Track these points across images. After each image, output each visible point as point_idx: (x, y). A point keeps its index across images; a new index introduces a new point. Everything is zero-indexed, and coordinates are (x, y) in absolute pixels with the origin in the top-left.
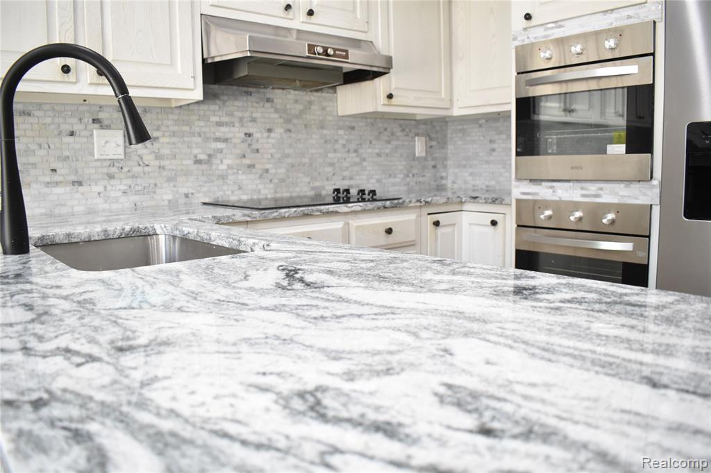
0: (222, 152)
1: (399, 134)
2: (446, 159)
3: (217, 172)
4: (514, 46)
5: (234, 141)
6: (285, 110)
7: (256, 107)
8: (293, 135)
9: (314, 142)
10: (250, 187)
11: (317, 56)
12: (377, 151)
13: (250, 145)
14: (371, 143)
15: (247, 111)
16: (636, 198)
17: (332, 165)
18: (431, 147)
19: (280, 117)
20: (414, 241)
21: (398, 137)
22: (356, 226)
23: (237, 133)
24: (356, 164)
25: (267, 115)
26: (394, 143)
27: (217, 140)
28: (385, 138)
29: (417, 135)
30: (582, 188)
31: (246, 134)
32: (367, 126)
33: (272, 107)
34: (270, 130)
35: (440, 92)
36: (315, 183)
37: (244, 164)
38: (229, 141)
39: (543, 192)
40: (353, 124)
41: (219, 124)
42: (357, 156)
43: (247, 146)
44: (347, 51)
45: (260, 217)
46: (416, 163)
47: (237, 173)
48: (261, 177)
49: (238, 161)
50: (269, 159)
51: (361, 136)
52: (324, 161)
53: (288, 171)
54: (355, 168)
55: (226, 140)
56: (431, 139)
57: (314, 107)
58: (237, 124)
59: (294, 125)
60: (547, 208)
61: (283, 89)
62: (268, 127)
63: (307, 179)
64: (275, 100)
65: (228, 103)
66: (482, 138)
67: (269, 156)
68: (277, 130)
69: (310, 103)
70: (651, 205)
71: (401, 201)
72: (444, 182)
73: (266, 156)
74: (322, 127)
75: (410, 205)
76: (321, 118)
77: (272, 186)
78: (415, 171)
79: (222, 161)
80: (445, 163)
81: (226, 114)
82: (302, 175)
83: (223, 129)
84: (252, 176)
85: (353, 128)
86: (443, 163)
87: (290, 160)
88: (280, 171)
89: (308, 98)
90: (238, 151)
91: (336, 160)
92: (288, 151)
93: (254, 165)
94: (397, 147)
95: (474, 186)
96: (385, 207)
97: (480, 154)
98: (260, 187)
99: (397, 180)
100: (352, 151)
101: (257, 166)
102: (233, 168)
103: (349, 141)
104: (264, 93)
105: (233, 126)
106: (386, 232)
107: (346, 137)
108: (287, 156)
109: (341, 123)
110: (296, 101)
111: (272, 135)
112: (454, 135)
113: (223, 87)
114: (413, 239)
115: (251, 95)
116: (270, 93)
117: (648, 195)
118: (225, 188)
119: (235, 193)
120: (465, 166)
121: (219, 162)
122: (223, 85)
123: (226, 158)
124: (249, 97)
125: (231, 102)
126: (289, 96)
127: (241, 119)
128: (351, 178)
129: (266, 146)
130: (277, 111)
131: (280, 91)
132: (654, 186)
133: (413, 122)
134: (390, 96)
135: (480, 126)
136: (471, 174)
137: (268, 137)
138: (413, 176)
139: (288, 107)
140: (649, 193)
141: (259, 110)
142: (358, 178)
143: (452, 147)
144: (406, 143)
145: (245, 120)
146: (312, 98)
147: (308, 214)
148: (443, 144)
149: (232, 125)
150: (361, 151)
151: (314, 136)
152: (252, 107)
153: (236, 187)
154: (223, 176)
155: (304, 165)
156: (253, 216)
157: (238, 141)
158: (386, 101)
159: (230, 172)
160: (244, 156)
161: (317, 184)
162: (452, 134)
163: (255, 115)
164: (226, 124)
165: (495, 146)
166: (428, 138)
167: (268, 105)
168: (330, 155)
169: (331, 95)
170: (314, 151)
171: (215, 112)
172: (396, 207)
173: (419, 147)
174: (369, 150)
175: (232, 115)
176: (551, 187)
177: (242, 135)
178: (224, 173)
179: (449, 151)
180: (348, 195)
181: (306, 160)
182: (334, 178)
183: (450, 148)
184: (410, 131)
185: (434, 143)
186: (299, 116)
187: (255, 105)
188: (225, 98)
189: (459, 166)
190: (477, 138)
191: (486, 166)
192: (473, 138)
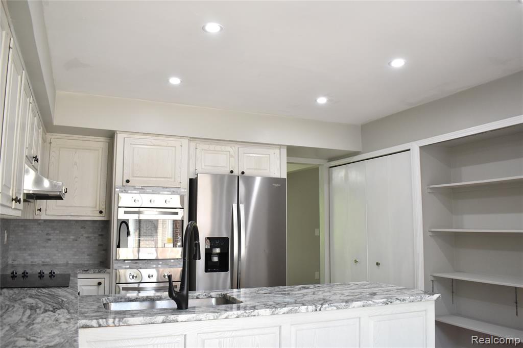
66: (40, 232)
97: (39, 242)
120: (25, 250)
136: (30, 255)
162: (15, 228)
165: (50, 237)
176: (136, 263)
189: (19, 249)
190: (36, 232)
191: (44, 250)
192: (33, 232)
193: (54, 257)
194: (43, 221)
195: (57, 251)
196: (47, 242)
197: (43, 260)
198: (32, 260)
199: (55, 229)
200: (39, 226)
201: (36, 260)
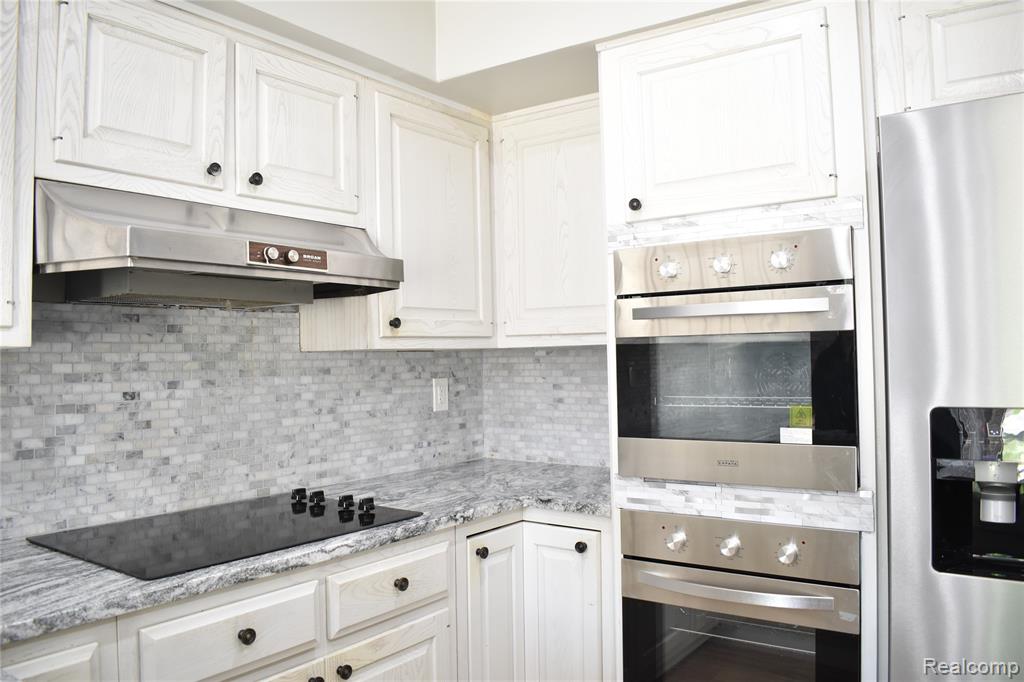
0: (74, 433)
1: (406, 376)
2: (480, 412)
3: (64, 472)
4: (611, 251)
5: (101, 408)
6: (204, 347)
7: (148, 343)
8: (218, 391)
9: (258, 400)
10: (132, 495)
11: (268, 264)
12: (368, 407)
13: (133, 415)
14: (358, 394)
15: (129, 350)
16: (833, 520)
17: (289, 438)
18: (458, 393)
19: (194, 359)
20: (446, 591)
21: (403, 381)
22: (341, 586)
23: (107, 394)
24: (331, 434)
25: (167, 357)
26: (398, 391)
27: (66, 409)
28: (383, 384)
29: (435, 375)
30: (738, 498)
31: (125, 394)
32: (351, 365)
33: (179, 341)
34: (173, 385)
35: (475, 312)
36: (257, 474)
37: (119, 453)
38: (92, 409)
39: (669, 500)
40: (329, 364)
41: (72, 378)
42: (334, 420)
43: (126, 416)
44: (323, 254)
45: (143, 604)
46: (434, 422)
47: (106, 471)
48: (154, 473)
49: (109, 448)
50: (171, 438)
51: (340, 384)
52: (276, 433)
53: (206, 457)
54: (331, 441)
55: (84, 409)
56: (457, 381)
57: (257, 339)
58: (107, 377)
59: (221, 372)
60: (676, 529)
61: (201, 308)
62: (170, 378)
63: (244, 469)
64: (186, 329)
65: (90, 338)
66: (540, 380)
67: (171, 432)
68: (188, 384)
69: (252, 331)
70: (860, 532)
71: (420, 521)
72: (478, 449)
73: (164, 433)
74: (273, 373)
75: (438, 528)
76: (270, 357)
77: (175, 488)
78: (432, 437)
79: (74, 450)
80: (480, 417)
81: (86, 357)
82: (232, 463)
83: (79, 388)
84: (136, 474)
85: (327, 371)
86: (476, 418)
87: (212, 438)
88: (190, 459)
89: (246, 323)
90: (109, 428)
91: (296, 430)
92: (206, 421)
93: (141, 452)
94: (402, 399)
95: (528, 457)
96: (394, 540)
97: (539, 407)
98: (151, 492)
99: (403, 454)
100: (324, 411)
101: (146, 454)
102: (97, 461)
103: (320, 394)
104: (164, 317)
105: (101, 381)
106: (396, 585)
107: (314, 388)
108: (207, 429)
109: (306, 364)
110: (225, 329)
111: (178, 393)
112: (493, 374)
113: (82, 307)
114: (444, 589)
115: (138, 321)
116: (175, 316)
117: (854, 516)
118: (80, 501)
119: (101, 509)
120: (512, 425)
121: (69, 451)
122: (81, 303)
123: (83, 443)
124: (135, 326)
125: (98, 336)
126: (212, 321)
127: (117, 367)
128: (324, 460)
129: (165, 414)
130: (187, 348)
131: (196, 312)
132: (863, 501)
133: (429, 355)
134: (395, 323)
135: (538, 360)
136: (523, 438)
137: (169, 397)
138: (429, 444)
139: (210, 339)
140: (855, 511)
141: (153, 347)
142: (335, 457)
143: (491, 392)
144: (418, 390)
145: (123, 369)
146: (255, 322)
147: (246, 580)
148: (475, 388)
149: (98, 378)
150: (340, 410)
151: (257, 390)
152: (140, 343)
153: (103, 498)
154: (77, 478)
155: (238, 442)
156: (130, 603)
157: (110, 408)
158: (388, 331)
159: (91, 469)
160: (121, 437)
161: (262, 476)
162: (491, 371)
163: (144, 358)
164: (86, 378)
165: (562, 394)
166: (451, 380)
167: (170, 338)
168: (287, 422)
169: (290, 315)
170: (257, 416)
171: (65, 357)
172: (413, 536)
173: (439, 395)
174: (356, 408)
175: (99, 360)
176: (682, 492)
177: (118, 397)
178: (79, 473)
179: (486, 398)
180: (322, 504)
181: (242, 435)
182: (293, 462)
183: (488, 393)
184: (424, 370)
185: (462, 387)
186: (229, 356)
187: (145, 338)
188: (85, 328)
189: (503, 424)
190: (532, 380)
191: (549, 426)
192: (526, 380)
193: (574, 448)
194: (543, 353)
195: (578, 430)
196: (556, 408)
197: (550, 453)
198: (527, 452)
199: (571, 373)
200: (538, 366)
201: (535, 452)
